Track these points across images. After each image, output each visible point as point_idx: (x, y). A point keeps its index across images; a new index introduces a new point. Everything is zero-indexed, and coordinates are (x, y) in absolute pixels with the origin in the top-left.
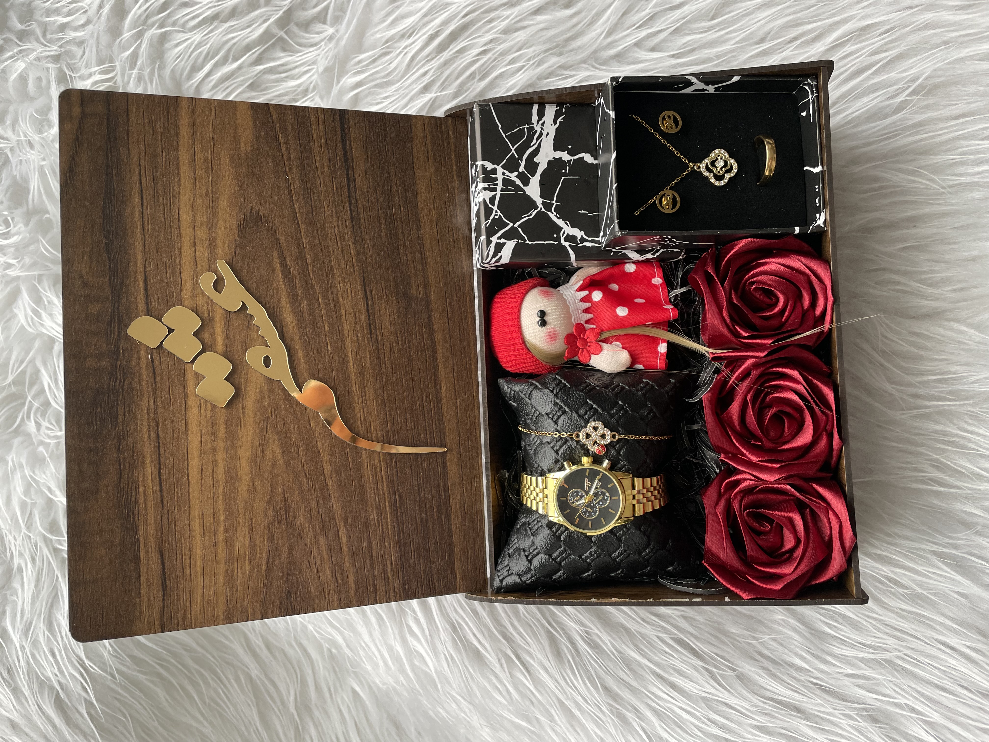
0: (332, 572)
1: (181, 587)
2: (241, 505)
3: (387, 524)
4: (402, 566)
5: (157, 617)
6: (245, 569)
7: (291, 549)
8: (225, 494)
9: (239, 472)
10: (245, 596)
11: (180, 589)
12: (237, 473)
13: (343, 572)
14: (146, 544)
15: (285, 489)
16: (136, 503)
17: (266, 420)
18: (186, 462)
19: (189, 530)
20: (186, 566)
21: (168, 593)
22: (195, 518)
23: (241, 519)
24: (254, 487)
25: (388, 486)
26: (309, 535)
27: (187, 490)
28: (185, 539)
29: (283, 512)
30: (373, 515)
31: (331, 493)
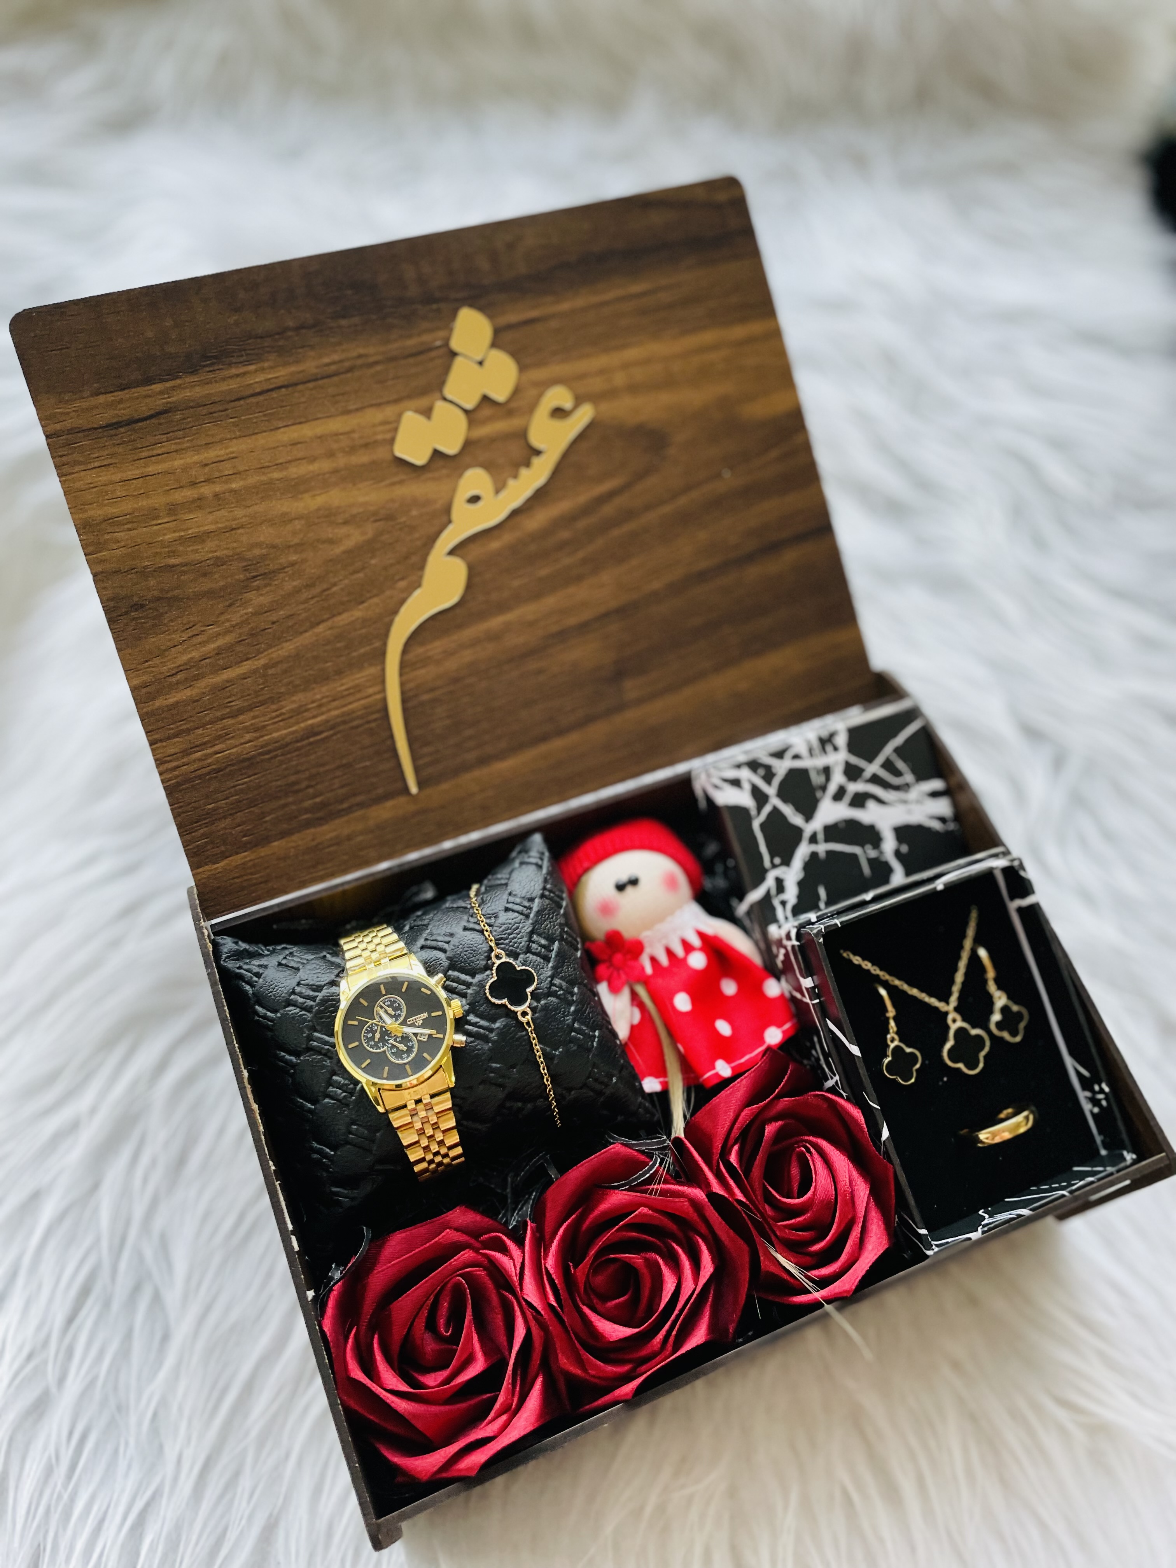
0: (185, 664)
1: (120, 449)
2: (260, 508)
3: (278, 730)
4: (218, 771)
5: (68, 424)
6: (165, 535)
7: (210, 594)
8: (271, 482)
9: (306, 496)
10: (123, 544)
11: (116, 449)
12: (306, 491)
13: (189, 682)
14: (173, 388)
15: (297, 567)
16: (230, 365)
17: (390, 517)
18: (303, 420)
19: (206, 444)
20: (152, 449)
21: (106, 433)
22: (226, 448)
23: (239, 513)
24: (291, 521)
25: (338, 716)
26: (236, 616)
27: (264, 429)
28: (192, 440)
29: (262, 571)
30: (289, 705)
31: (307, 634)
